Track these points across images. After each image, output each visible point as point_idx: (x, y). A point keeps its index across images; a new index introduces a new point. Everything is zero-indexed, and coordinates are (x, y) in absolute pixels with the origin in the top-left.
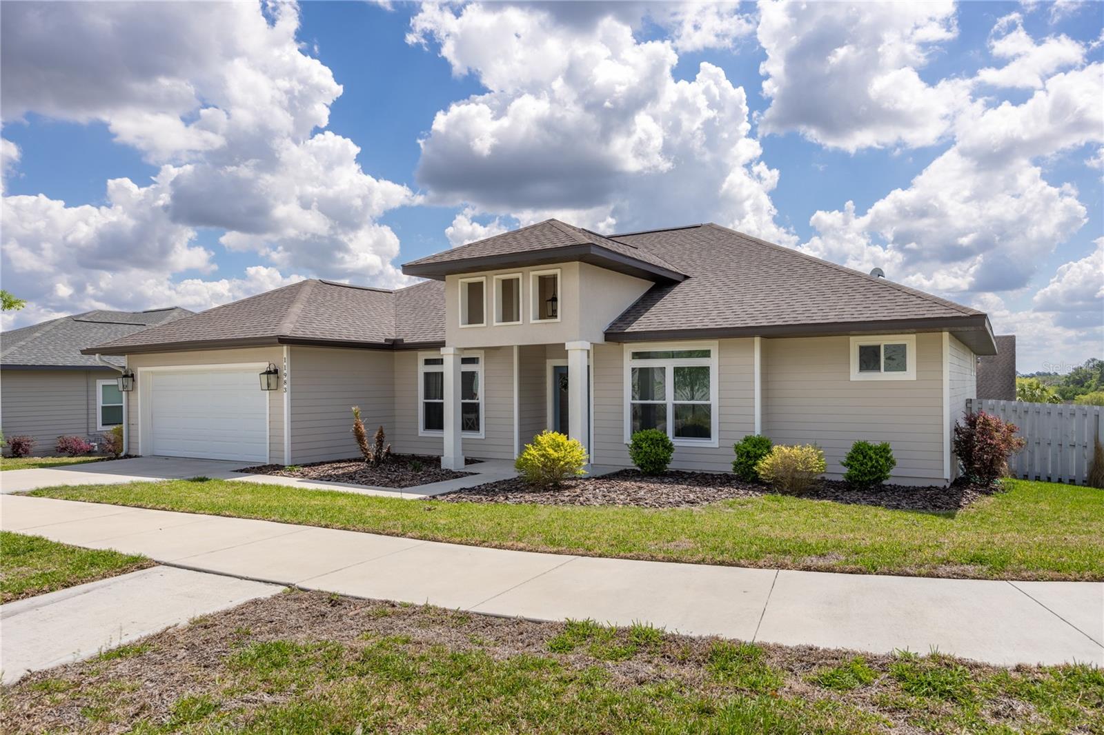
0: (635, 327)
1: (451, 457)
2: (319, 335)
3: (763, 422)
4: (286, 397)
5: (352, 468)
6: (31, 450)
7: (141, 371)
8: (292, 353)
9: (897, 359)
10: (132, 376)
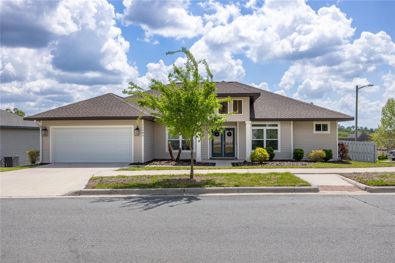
4: (143, 138)
9: (325, 128)
10: (47, 130)
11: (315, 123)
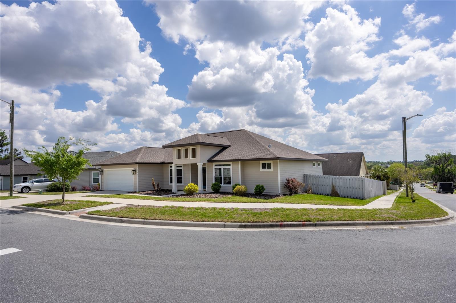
0: (214, 159)
1: (174, 189)
2: (145, 162)
3: (242, 181)
4: (137, 176)
5: (152, 192)
6: (77, 189)
7: (105, 170)
8: (139, 166)
9: (269, 166)
10: (102, 171)
11: (261, 162)
